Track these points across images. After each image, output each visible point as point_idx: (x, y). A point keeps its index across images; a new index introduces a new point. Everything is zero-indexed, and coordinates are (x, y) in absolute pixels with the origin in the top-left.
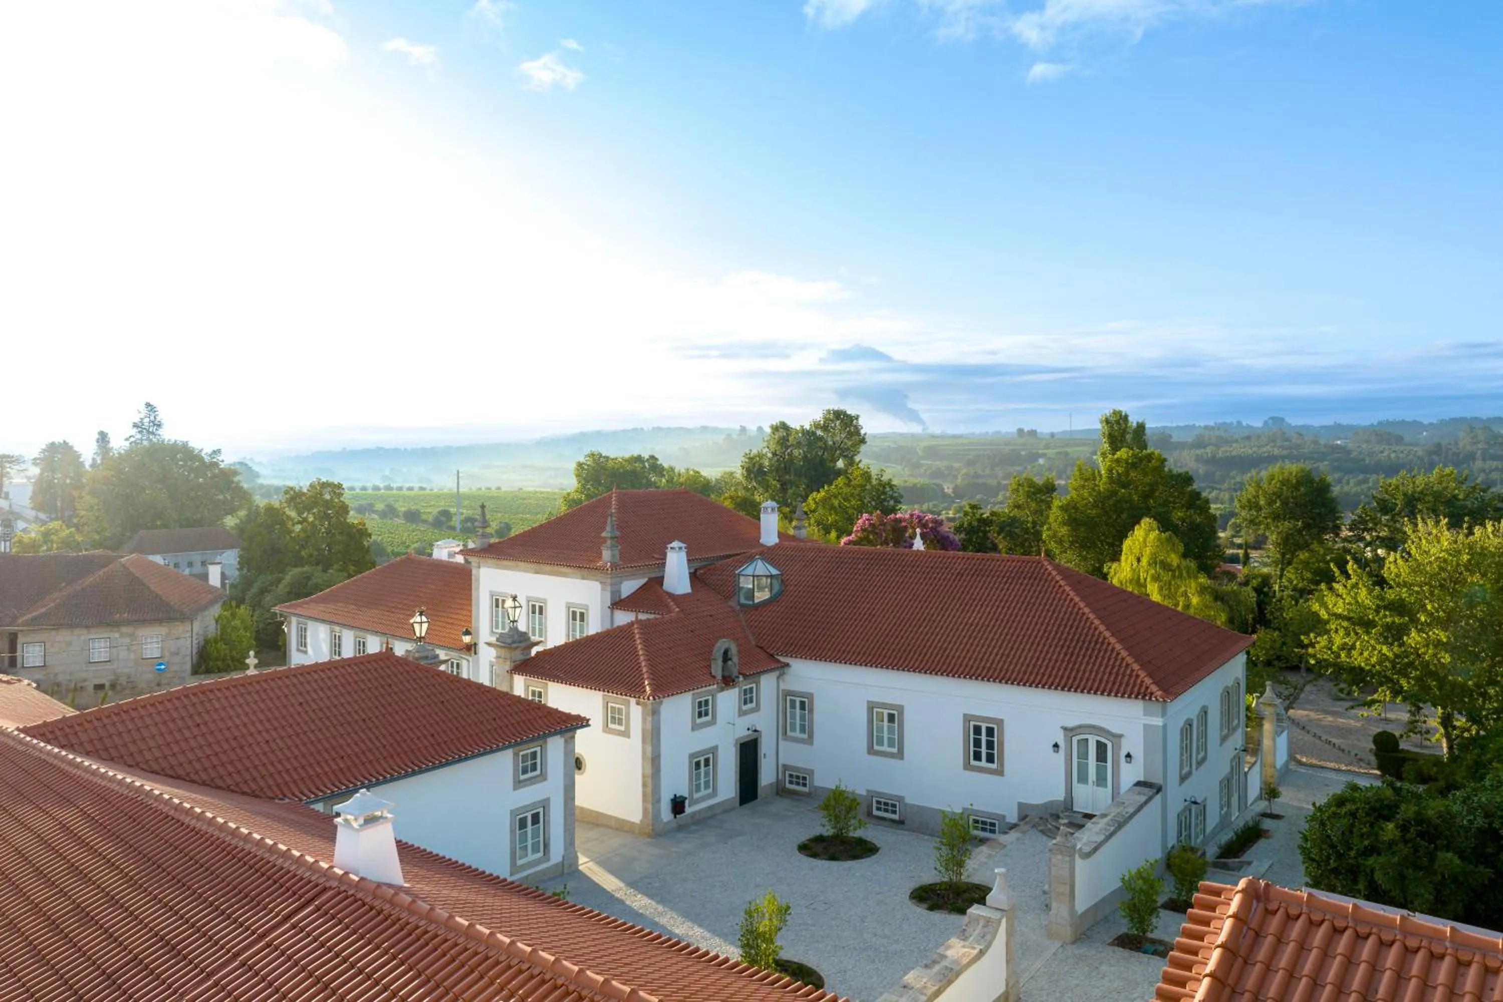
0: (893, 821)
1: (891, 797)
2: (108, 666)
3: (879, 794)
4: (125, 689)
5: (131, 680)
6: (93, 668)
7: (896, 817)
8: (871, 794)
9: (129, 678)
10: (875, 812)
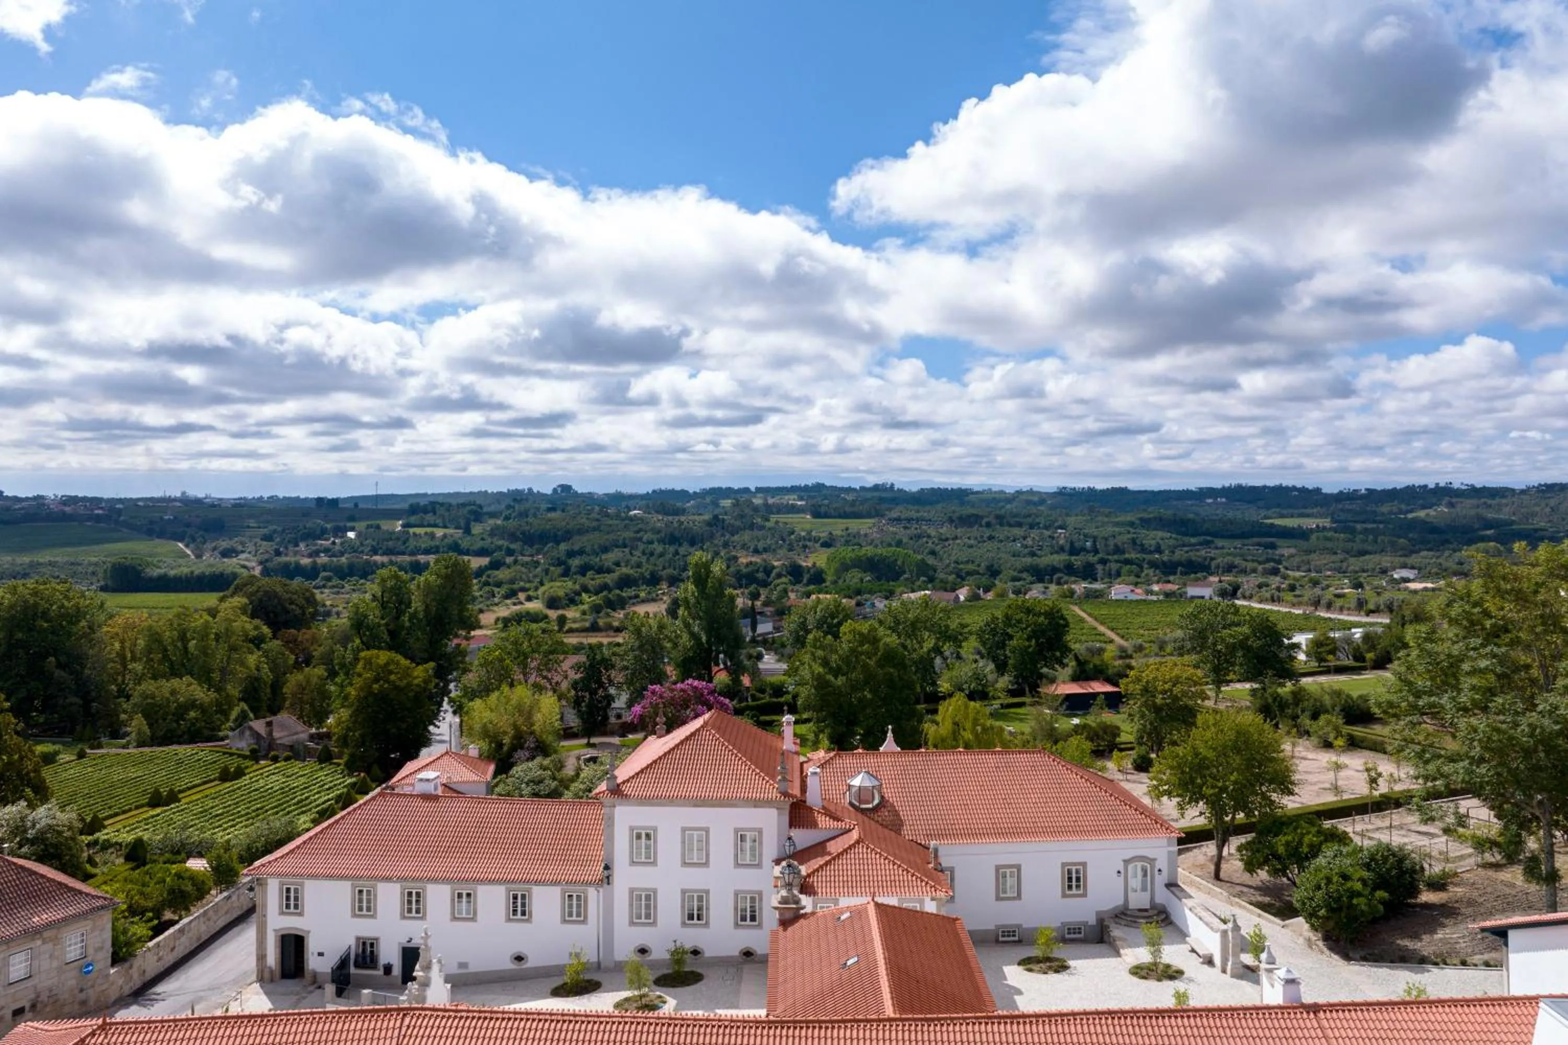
0: (1014, 942)
1: (1011, 926)
2: (29, 983)
3: (1003, 926)
4: (46, 1006)
5: (54, 992)
6: (12, 990)
7: (1016, 938)
8: (998, 927)
9: (51, 991)
10: (1001, 939)
